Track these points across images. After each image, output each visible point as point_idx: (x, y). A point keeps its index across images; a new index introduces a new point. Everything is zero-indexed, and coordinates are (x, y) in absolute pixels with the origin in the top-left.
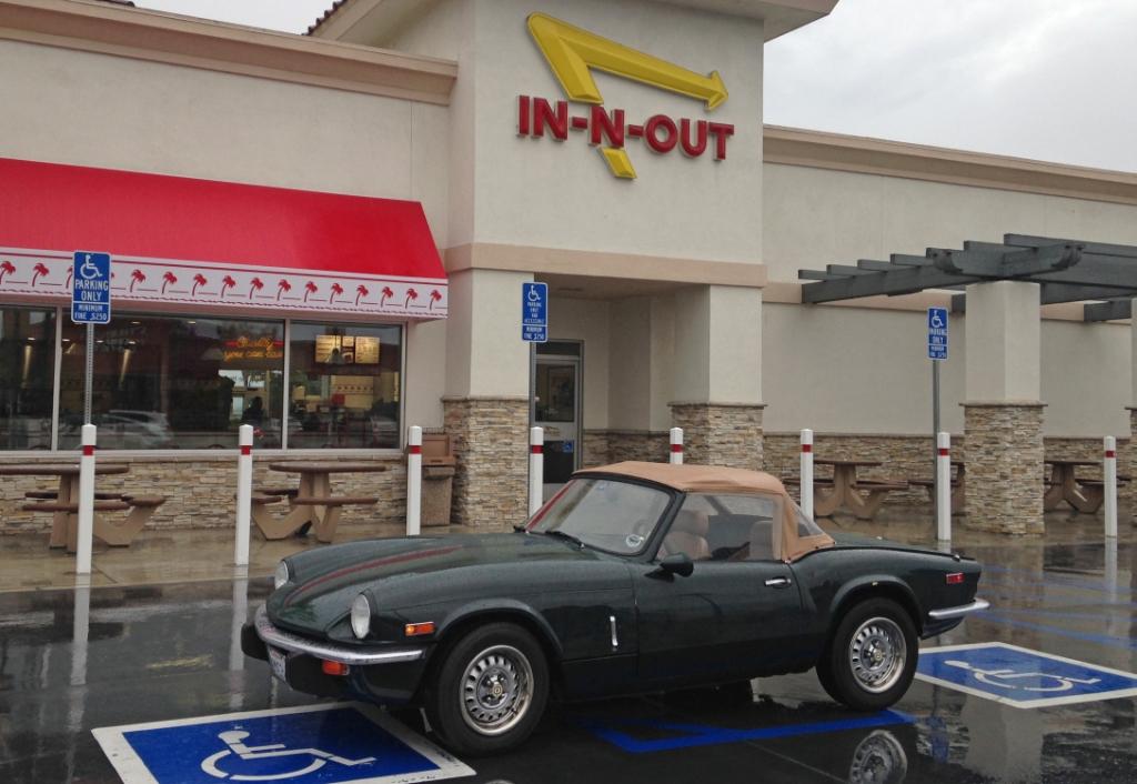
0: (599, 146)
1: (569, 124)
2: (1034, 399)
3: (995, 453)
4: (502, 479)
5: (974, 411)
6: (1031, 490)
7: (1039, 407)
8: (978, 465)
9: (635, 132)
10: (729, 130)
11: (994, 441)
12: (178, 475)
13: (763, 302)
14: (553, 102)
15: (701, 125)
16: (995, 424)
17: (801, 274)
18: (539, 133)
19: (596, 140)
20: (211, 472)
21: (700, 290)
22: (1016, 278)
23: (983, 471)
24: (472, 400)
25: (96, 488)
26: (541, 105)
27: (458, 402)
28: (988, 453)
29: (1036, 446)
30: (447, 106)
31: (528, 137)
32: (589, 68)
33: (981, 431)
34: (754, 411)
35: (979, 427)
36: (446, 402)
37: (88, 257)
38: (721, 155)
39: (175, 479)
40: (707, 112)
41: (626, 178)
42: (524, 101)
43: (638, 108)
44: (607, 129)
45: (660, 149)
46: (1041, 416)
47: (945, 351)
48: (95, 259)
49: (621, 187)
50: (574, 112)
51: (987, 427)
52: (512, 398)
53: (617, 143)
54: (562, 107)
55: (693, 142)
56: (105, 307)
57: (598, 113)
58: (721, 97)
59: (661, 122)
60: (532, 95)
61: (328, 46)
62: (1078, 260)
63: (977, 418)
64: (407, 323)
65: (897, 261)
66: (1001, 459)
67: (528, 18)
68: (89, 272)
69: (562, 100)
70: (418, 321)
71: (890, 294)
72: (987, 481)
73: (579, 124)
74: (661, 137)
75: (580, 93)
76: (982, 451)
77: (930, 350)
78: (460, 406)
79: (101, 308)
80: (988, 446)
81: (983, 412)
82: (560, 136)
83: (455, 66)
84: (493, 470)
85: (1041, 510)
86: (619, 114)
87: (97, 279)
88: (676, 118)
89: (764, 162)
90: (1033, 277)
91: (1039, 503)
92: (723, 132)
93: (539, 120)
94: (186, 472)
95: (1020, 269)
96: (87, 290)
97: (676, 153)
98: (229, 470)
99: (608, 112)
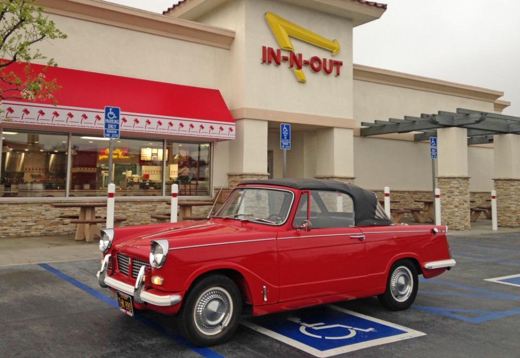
0: (292, 68)
1: (281, 59)
2: (466, 175)
5: (442, 180)
6: (466, 212)
7: (467, 178)
9: (306, 63)
10: (341, 64)
11: (452, 192)
14: (275, 49)
15: (331, 61)
16: (452, 185)
17: (362, 124)
18: (270, 62)
19: (292, 66)
21: (329, 129)
22: (459, 126)
23: (447, 204)
24: (244, 175)
26: (271, 51)
27: (236, 175)
28: (449, 197)
29: (467, 194)
30: (229, 50)
32: (290, 36)
33: (445, 188)
34: (351, 180)
35: (445, 186)
36: (230, 176)
37: (111, 109)
38: (338, 74)
40: (333, 56)
41: (302, 82)
42: (264, 48)
43: (307, 53)
44: (296, 62)
45: (316, 70)
46: (468, 182)
47: (436, 155)
48: (114, 110)
49: (301, 85)
50: (284, 54)
51: (448, 187)
53: (299, 67)
54: (279, 51)
55: (328, 68)
56: (118, 132)
57: (293, 56)
58: (338, 50)
59: (316, 59)
60: (267, 46)
63: (443, 183)
64: (213, 142)
65: (407, 119)
66: (455, 199)
67: (265, 14)
68: (111, 116)
69: (278, 48)
70: (218, 140)
71: (399, 132)
72: (449, 208)
73: (285, 59)
74: (316, 65)
75: (286, 46)
76: (446, 196)
77: (431, 155)
79: (116, 132)
80: (449, 194)
81: (446, 180)
82: (278, 63)
83: (234, 33)
85: (469, 220)
86: (300, 55)
87: (114, 119)
88: (321, 58)
89: (354, 79)
90: (465, 126)
91: (469, 217)
92: (339, 64)
93: (271, 57)
94: (124, 206)
95: (461, 123)
96: (110, 124)
97: (321, 73)
98: (142, 205)
99: (296, 54)
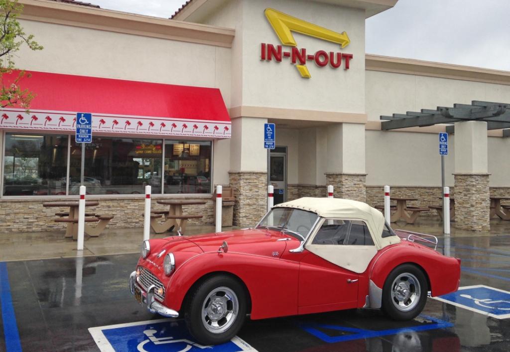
0: (295, 64)
1: (283, 55)
2: (485, 172)
3: (469, 195)
4: (255, 207)
5: (459, 177)
7: (487, 175)
8: (461, 200)
9: (310, 58)
10: (351, 57)
11: (468, 190)
12: (118, 206)
13: (366, 130)
14: (275, 46)
15: (339, 55)
16: (468, 183)
17: (381, 117)
18: (269, 59)
19: (294, 61)
20: (132, 204)
21: (338, 125)
22: (477, 119)
23: (463, 203)
24: (242, 173)
25: (85, 211)
26: (271, 47)
27: (235, 173)
28: (465, 195)
30: (230, 48)
31: (265, 61)
32: (291, 31)
33: (462, 186)
34: (362, 177)
35: (461, 184)
36: (230, 174)
37: (82, 115)
38: (347, 67)
39: (117, 207)
40: (341, 49)
41: (306, 78)
42: (263, 46)
43: (312, 48)
44: (298, 57)
45: (321, 65)
47: (447, 151)
48: (85, 116)
49: (305, 81)
50: (284, 50)
51: (465, 184)
52: (258, 172)
53: (303, 63)
54: (279, 48)
55: (335, 62)
56: (90, 136)
57: (295, 51)
58: (347, 42)
59: (322, 53)
60: (267, 43)
61: (179, 23)
62: (504, 112)
63: (460, 180)
64: (214, 140)
65: (424, 112)
66: (471, 198)
67: (265, 10)
68: (83, 121)
69: (279, 45)
70: (219, 139)
71: (420, 126)
72: (465, 207)
73: (287, 55)
74: (321, 60)
75: (288, 42)
76: (463, 194)
77: (440, 151)
78: (237, 175)
79: (88, 136)
80: (465, 192)
81: (463, 177)
82: (279, 60)
83: (234, 31)
84: (250, 203)
85: (488, 220)
86: (304, 51)
87: (86, 124)
88: (328, 52)
89: (366, 70)
90: (484, 119)
91: (488, 216)
92: (348, 57)
93: (270, 53)
94: (122, 204)
95: (478, 116)
96: (82, 129)
97: (328, 67)
98: (140, 203)
99: (299, 50)
